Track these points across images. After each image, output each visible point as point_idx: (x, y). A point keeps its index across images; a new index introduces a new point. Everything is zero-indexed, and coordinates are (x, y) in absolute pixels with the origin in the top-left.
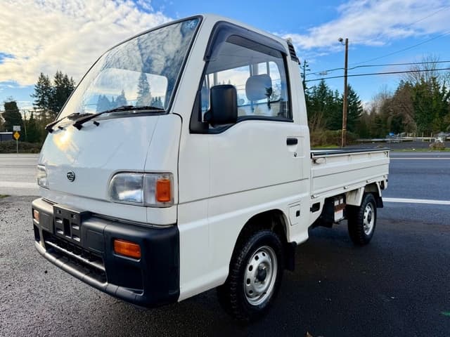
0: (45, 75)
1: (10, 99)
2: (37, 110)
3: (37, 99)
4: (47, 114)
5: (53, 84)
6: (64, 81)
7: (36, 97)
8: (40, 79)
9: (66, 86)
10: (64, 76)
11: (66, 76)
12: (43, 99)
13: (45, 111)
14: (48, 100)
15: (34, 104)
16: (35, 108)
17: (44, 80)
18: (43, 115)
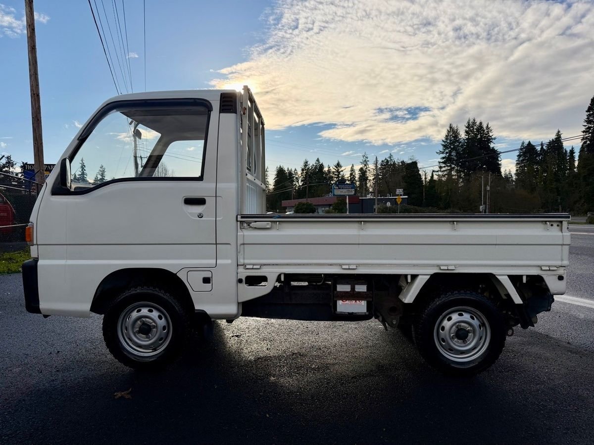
0: (454, 126)
1: (411, 159)
2: (444, 169)
3: (444, 155)
4: (453, 173)
5: (463, 135)
6: (478, 130)
7: (443, 153)
8: (449, 132)
9: (479, 136)
10: (478, 123)
11: (481, 123)
12: (450, 155)
13: (452, 169)
14: (456, 156)
15: (439, 162)
16: (441, 167)
17: (453, 133)
18: (449, 174)
